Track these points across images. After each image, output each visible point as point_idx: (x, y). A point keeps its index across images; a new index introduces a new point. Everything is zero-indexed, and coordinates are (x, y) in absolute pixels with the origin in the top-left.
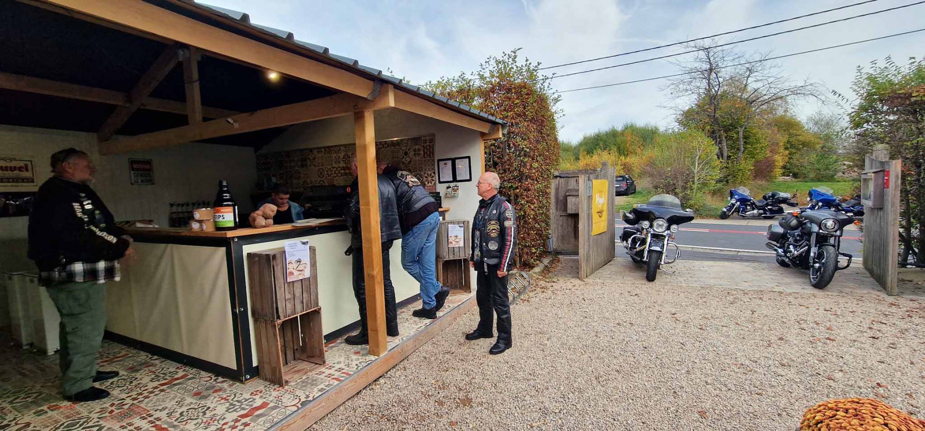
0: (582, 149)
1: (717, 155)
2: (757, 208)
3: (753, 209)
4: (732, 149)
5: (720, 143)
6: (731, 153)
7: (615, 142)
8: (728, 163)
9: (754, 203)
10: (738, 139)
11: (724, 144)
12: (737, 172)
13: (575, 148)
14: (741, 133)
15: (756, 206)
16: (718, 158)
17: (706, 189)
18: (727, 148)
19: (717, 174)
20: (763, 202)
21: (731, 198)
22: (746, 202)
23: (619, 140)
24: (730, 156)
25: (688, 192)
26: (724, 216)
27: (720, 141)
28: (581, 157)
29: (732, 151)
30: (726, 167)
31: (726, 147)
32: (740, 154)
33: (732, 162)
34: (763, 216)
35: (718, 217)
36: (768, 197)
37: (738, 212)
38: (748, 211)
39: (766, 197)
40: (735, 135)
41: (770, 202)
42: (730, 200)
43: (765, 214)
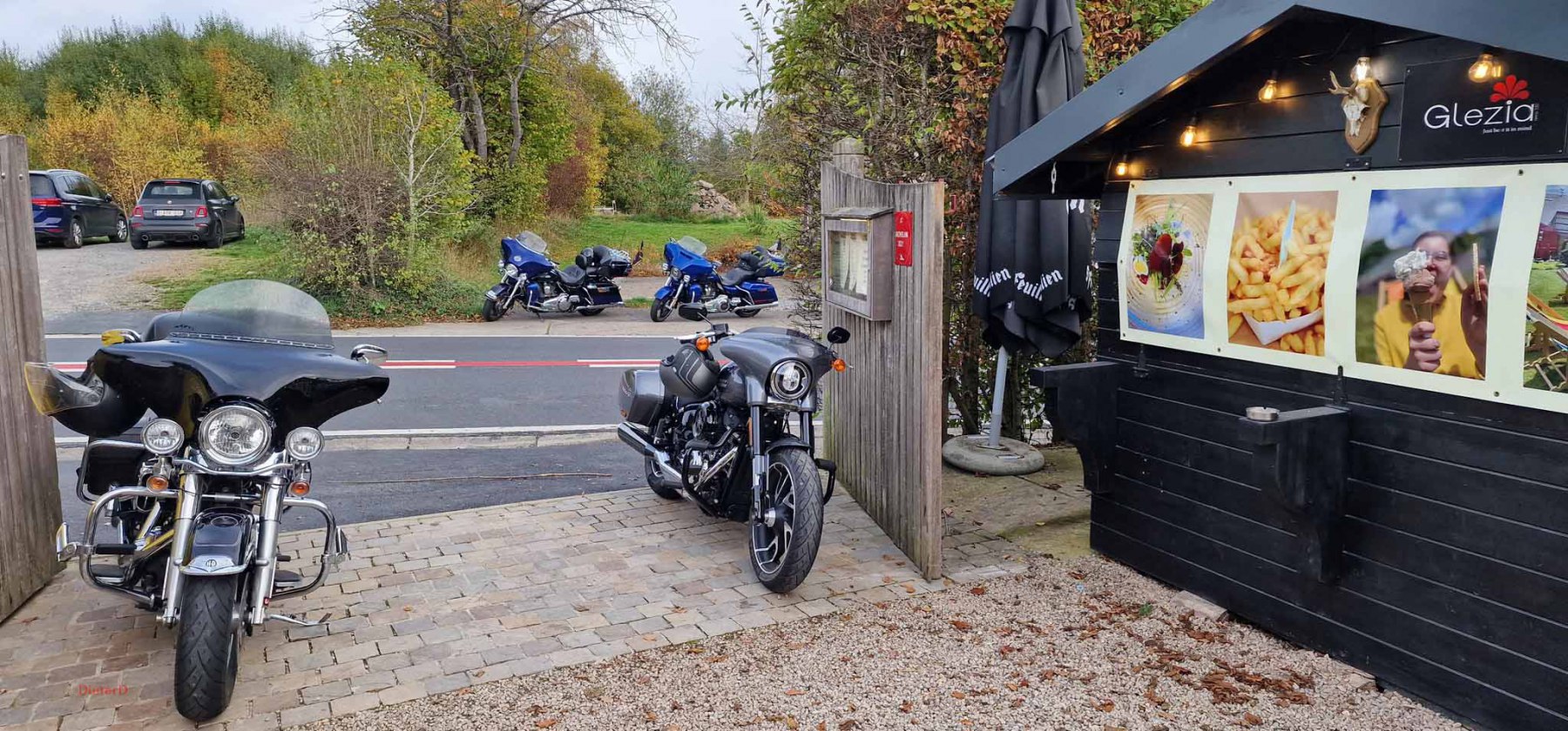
0: (53, 83)
1: (463, 138)
2: (565, 289)
3: (558, 292)
4: (496, 129)
5: (469, 106)
6: (496, 138)
7: (176, 74)
8: (490, 164)
9: (557, 277)
10: (508, 103)
11: (478, 110)
12: (513, 191)
13: (30, 76)
14: (514, 89)
15: (563, 283)
16: (466, 147)
17: (442, 237)
18: (486, 123)
19: (466, 194)
20: (578, 273)
21: (507, 263)
22: (542, 273)
23: (189, 66)
24: (494, 148)
25: (395, 243)
26: (492, 313)
27: (467, 103)
28: (49, 108)
29: (497, 134)
30: (487, 176)
31: (482, 122)
32: (516, 144)
33: (501, 164)
34: (579, 310)
35: (477, 316)
36: (585, 259)
37: (525, 299)
38: (547, 298)
39: (583, 259)
40: (500, 91)
41: (591, 273)
42: (505, 267)
43: (583, 303)
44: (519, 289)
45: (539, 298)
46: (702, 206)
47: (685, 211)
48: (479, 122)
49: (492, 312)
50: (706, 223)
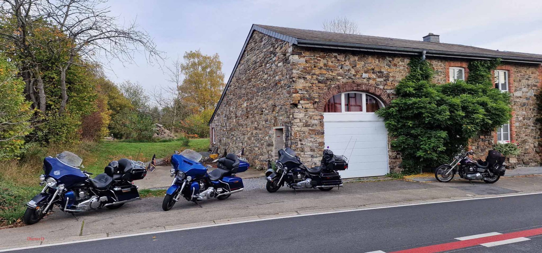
2: (96, 192)
3: (90, 195)
4: (52, 96)
6: (51, 100)
8: (47, 114)
10: (60, 82)
11: (41, 86)
12: (60, 128)
14: (63, 75)
18: (45, 93)
21: (47, 177)
22: (77, 182)
24: (50, 106)
26: (32, 218)
29: (52, 99)
31: (43, 92)
32: (63, 103)
33: (54, 115)
34: (107, 206)
35: (19, 220)
36: (113, 169)
37: (63, 203)
38: (82, 201)
39: (110, 169)
40: (55, 75)
41: (116, 179)
42: (45, 180)
43: (111, 201)
44: (57, 197)
45: (75, 201)
46: (158, 134)
47: (150, 137)
48: (41, 92)
49: (32, 216)
50: (161, 142)
